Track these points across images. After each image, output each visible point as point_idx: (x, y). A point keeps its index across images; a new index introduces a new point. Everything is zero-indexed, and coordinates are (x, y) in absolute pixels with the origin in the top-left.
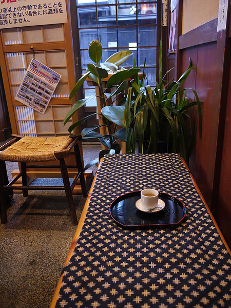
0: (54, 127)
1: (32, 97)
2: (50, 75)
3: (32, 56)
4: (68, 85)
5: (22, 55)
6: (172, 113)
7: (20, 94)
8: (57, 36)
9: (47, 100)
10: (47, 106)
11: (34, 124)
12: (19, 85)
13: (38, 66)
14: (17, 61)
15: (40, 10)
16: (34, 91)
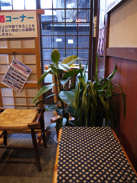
0: (26, 101)
1: (12, 82)
2: (24, 68)
3: (13, 56)
4: (36, 75)
5: (7, 56)
6: (105, 98)
7: (5, 80)
8: (31, 45)
9: (22, 84)
10: (22, 88)
11: (13, 99)
12: (4, 74)
13: (17, 63)
14: (3, 59)
15: (20, 28)
16: (14, 78)
